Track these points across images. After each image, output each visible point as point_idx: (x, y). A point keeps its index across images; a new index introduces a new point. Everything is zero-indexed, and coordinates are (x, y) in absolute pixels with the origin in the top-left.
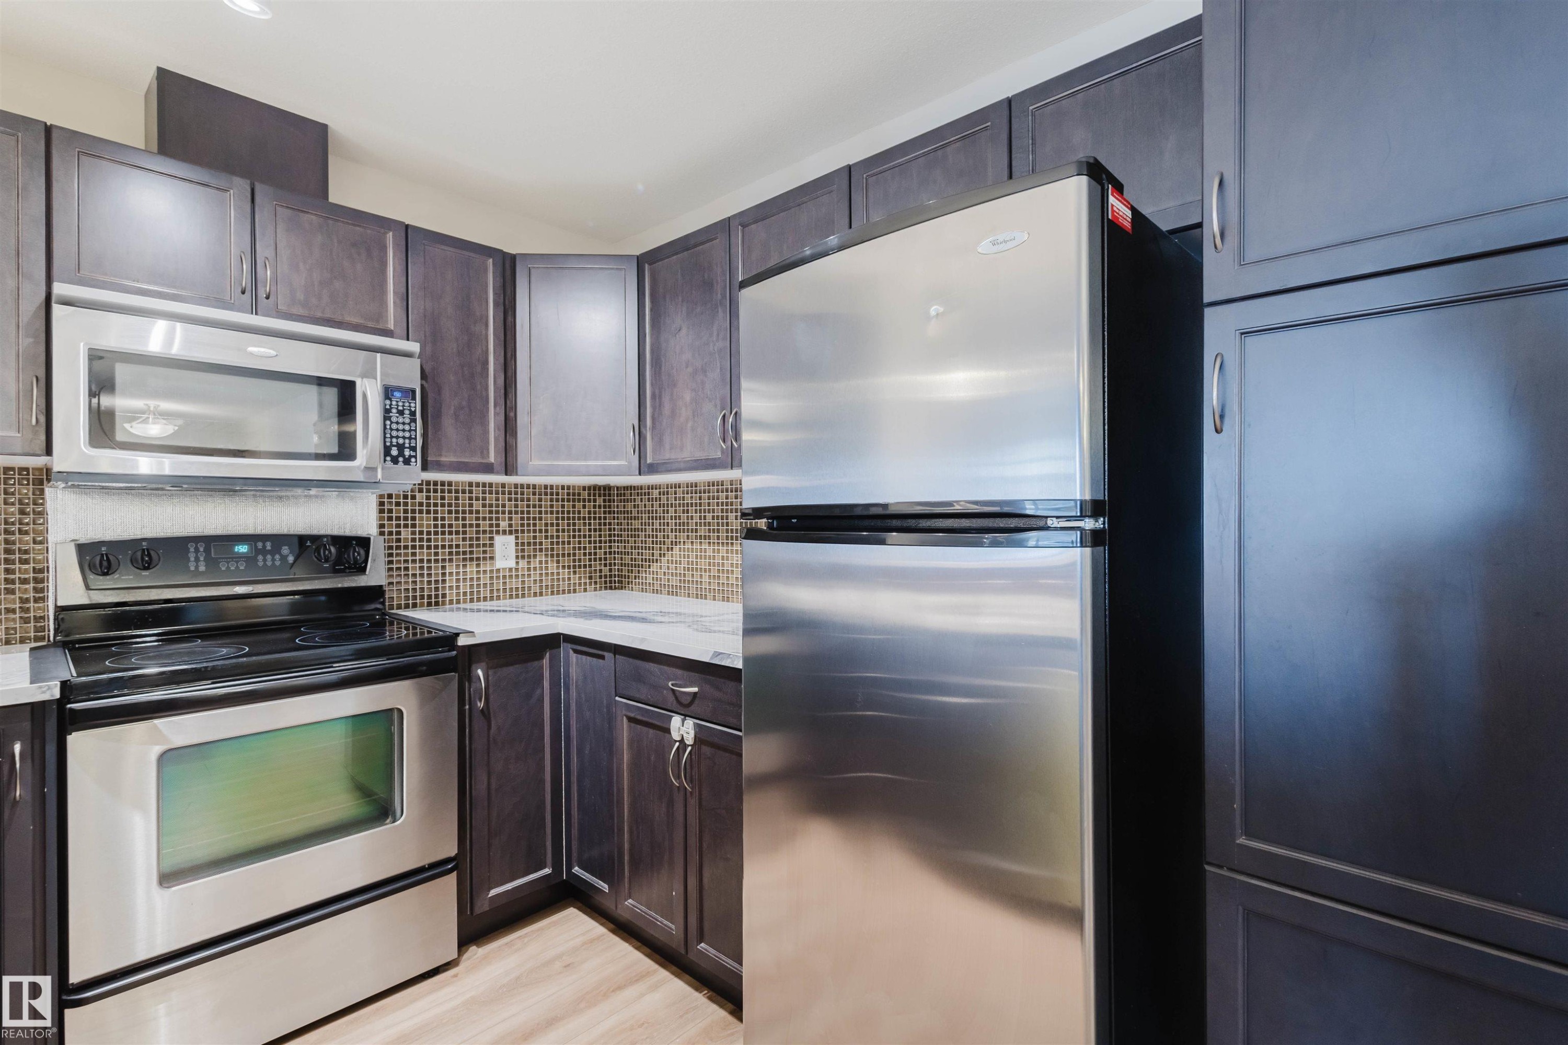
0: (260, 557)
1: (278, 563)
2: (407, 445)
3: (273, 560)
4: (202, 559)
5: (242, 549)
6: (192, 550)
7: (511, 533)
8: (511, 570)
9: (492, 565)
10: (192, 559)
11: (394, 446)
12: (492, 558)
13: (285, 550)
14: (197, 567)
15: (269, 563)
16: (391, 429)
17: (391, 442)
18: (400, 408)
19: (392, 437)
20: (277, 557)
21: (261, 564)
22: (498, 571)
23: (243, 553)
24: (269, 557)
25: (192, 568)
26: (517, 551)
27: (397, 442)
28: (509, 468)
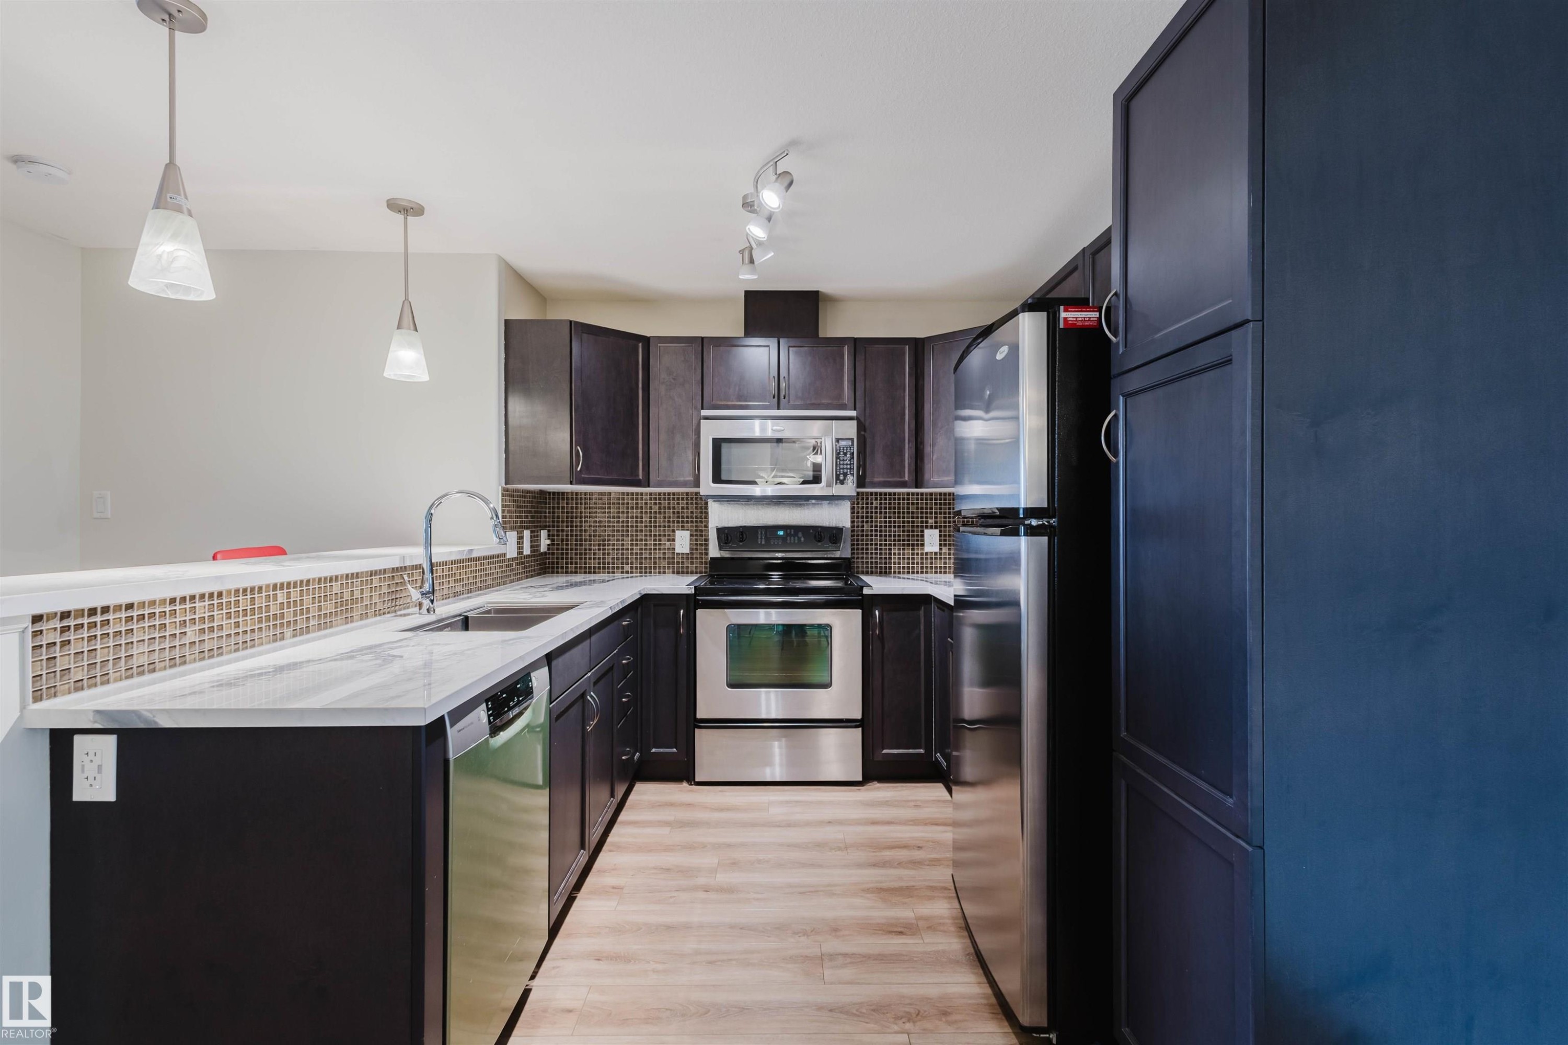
0: (788, 538)
1: (796, 541)
2: (849, 473)
3: (794, 540)
4: (763, 537)
5: (781, 533)
6: (760, 533)
7: (936, 528)
8: (936, 553)
9: (923, 549)
10: (759, 537)
11: (842, 474)
12: (923, 545)
13: (800, 534)
14: (761, 542)
15: (792, 541)
16: (840, 464)
17: (840, 472)
18: (845, 451)
19: (840, 469)
20: (796, 538)
21: (788, 541)
22: (927, 554)
23: (781, 535)
24: (792, 538)
25: (759, 542)
26: (940, 540)
27: (843, 472)
28: (918, 483)
